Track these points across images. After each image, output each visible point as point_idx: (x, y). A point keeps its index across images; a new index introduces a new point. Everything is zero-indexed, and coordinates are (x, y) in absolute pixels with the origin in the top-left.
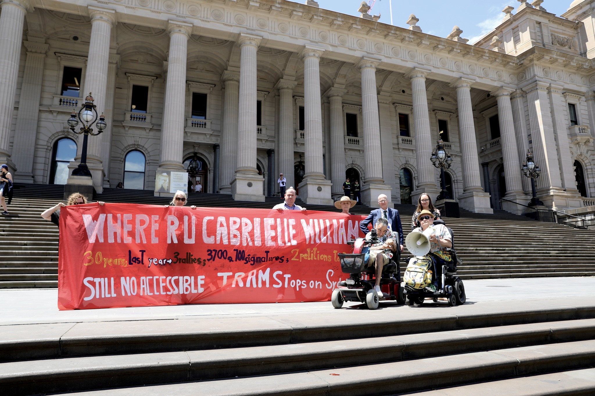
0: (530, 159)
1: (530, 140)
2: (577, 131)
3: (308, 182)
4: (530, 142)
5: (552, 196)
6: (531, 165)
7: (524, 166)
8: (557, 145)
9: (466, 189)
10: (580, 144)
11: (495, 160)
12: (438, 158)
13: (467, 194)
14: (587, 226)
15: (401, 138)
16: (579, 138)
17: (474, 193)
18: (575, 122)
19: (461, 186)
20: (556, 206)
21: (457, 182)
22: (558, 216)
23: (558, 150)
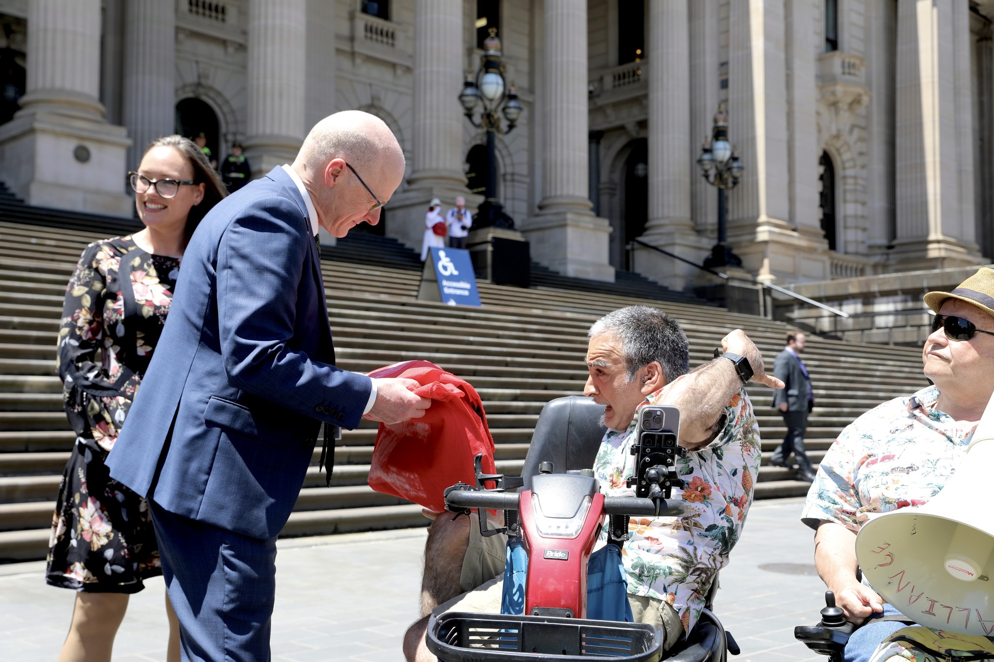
0: (720, 134)
1: (724, 77)
2: (837, 69)
3: (37, 125)
4: (724, 84)
5: (765, 243)
6: (722, 150)
7: (706, 151)
8: (790, 102)
9: (546, 202)
10: (840, 105)
11: (622, 128)
12: (481, 97)
13: (548, 218)
14: (843, 331)
15: (363, 20)
16: (839, 89)
17: (569, 216)
18: (833, 44)
19: (522, 191)
20: (772, 271)
21: (513, 180)
22: (774, 300)
23: (790, 115)
